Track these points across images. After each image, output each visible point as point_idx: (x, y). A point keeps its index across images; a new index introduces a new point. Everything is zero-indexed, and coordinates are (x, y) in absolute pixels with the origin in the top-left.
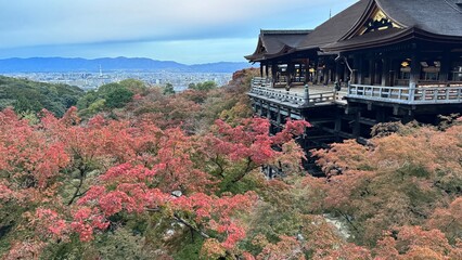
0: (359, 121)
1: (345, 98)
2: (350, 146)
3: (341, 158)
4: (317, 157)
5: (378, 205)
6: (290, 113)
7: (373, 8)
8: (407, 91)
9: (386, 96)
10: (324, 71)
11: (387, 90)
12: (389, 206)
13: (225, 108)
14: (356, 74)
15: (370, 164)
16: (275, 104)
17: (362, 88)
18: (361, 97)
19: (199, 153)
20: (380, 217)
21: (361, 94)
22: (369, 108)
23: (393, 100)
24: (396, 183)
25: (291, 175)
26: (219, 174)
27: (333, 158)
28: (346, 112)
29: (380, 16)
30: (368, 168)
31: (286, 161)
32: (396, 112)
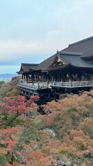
0: (55, 94)
1: (51, 86)
2: (53, 103)
4: (43, 108)
5: (63, 123)
6: (33, 92)
7: (57, 58)
10: (44, 77)
11: (63, 83)
13: (8, 91)
14: (53, 78)
15: (59, 109)
16: (28, 89)
18: (56, 86)
20: (64, 128)
22: (58, 89)
23: (65, 87)
24: (68, 115)
26: (6, 119)
27: (48, 107)
28: (51, 91)
29: (59, 60)
31: (32, 111)
32: (66, 90)
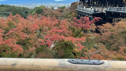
0: (109, 18)
1: (105, 11)
2: (108, 25)
3: (105, 28)
4: (98, 28)
6: (89, 15)
8: (125, 9)
9: (118, 10)
10: (99, 3)
11: (118, 8)
12: (119, 41)
13: (69, 14)
14: (108, 3)
15: (113, 30)
16: (84, 13)
17: (111, 8)
18: (110, 10)
19: (70, 26)
20: (116, 44)
21: (110, 9)
22: (113, 14)
23: (120, 11)
24: (121, 35)
25: (89, 33)
27: (103, 28)
28: (105, 15)
30: (113, 31)
31: (91, 29)
32: (121, 15)
